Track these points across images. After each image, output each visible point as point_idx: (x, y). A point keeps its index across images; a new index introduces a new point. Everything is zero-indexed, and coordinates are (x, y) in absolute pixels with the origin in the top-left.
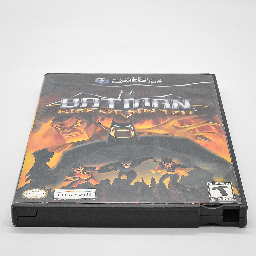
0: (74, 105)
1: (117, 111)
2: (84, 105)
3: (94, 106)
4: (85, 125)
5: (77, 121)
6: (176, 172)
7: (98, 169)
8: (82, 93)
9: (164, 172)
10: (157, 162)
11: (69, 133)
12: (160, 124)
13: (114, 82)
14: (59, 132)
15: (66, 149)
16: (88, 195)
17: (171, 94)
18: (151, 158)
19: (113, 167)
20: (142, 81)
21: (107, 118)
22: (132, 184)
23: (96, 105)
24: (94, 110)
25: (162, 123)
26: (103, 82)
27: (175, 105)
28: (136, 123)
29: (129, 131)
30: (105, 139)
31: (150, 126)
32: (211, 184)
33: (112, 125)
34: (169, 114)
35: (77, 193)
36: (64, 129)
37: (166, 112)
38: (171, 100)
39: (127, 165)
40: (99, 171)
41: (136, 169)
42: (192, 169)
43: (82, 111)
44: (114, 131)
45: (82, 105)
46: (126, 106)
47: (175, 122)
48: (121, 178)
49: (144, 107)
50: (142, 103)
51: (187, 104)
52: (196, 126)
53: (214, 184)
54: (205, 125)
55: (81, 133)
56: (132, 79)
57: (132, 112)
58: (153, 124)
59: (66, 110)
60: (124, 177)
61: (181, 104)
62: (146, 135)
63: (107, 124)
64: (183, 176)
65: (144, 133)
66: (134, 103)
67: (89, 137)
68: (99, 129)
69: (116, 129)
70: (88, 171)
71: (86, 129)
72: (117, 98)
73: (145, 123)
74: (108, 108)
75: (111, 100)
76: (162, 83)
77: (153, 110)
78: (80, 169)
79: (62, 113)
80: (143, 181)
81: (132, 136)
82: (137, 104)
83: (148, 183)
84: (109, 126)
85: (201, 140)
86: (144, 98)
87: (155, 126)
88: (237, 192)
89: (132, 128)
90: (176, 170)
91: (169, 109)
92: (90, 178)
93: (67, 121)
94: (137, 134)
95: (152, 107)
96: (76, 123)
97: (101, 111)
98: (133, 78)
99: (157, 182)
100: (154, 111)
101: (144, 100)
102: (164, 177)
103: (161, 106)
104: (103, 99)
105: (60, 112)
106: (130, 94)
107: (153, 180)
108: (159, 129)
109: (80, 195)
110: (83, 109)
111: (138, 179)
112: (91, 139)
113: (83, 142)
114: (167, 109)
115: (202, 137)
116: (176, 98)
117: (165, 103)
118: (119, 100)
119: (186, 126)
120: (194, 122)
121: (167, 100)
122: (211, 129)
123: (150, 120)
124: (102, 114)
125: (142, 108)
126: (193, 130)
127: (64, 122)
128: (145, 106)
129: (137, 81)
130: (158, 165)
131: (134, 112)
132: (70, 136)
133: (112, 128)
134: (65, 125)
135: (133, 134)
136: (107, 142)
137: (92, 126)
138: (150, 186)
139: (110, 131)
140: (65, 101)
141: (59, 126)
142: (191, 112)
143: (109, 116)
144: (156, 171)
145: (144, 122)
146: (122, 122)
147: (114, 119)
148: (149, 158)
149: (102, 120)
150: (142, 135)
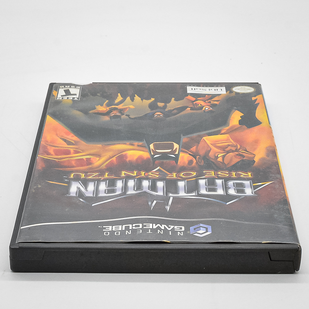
0: (234, 183)
1: (173, 176)
2: (219, 182)
3: (205, 180)
4: (211, 154)
5: (223, 160)
6: (108, 108)
7: (188, 108)
8: (227, 204)
9: (120, 107)
10: (126, 115)
11: (229, 145)
12: (116, 156)
13: (181, 228)
14: (241, 146)
15: (227, 128)
16: (193, 89)
17: (93, 205)
18: (132, 119)
19: (173, 112)
20: (136, 226)
21: (185, 166)
22: (153, 99)
23: (202, 182)
24: (204, 175)
25: (114, 158)
26: (199, 228)
27: (91, 187)
28: (148, 159)
29: (157, 151)
30: (184, 139)
31: (130, 153)
32: (76, 99)
33: (177, 156)
34: (102, 173)
35: (205, 91)
36: (237, 150)
37: (107, 175)
38: (96, 195)
39: (158, 115)
40: (187, 107)
41: (149, 111)
42: (90, 112)
43: (219, 173)
44: (174, 150)
45: (222, 182)
46: (160, 184)
47: (97, 162)
48: (164, 104)
49: (136, 179)
50: (139, 186)
51: (74, 188)
52: (71, 157)
53: (73, 98)
54: (60, 156)
55: (214, 145)
56: (152, 229)
57: (152, 173)
58: (125, 156)
59: (242, 176)
60: (160, 104)
61: (83, 189)
62: (136, 143)
63: (184, 158)
64: (102, 105)
65: (138, 146)
66: (149, 186)
67: (204, 139)
68: (194, 149)
69: (173, 152)
70: (198, 106)
71: (209, 149)
72: (174, 198)
73: (135, 158)
74: (186, 181)
75: (182, 194)
76: (104, 227)
77: (123, 175)
78: (206, 109)
79: (246, 172)
80: (142, 100)
81: (152, 144)
82: (146, 184)
83: (137, 98)
84: (181, 154)
85: (72, 140)
86: (134, 192)
87: (124, 152)
88: (54, 93)
89: (152, 154)
90: (108, 110)
91: (102, 180)
92: (195, 101)
93: (236, 160)
94: (146, 145)
95: (124, 180)
96: (223, 157)
97: (195, 174)
98: (150, 230)
99: (128, 98)
100: (123, 173)
101: (135, 189)
102: (121, 102)
103: (112, 183)
104: (194, 194)
105: (250, 174)
106: (155, 202)
107: (132, 100)
108: (119, 150)
109: (201, 90)
110: (220, 176)
111: (147, 102)
112: (201, 137)
113: (210, 134)
114: (105, 180)
115: (69, 143)
116: (87, 199)
117: (105, 190)
118: (171, 195)
119: (84, 157)
120: (73, 162)
121: (102, 194)
122: (54, 151)
123: (129, 161)
124: (193, 169)
125: (139, 177)
126: (76, 152)
127: (239, 160)
128: (135, 181)
129: (144, 224)
130: (126, 112)
131: (150, 173)
132: (227, 142)
133: (177, 153)
134: (237, 155)
135: (152, 146)
136: (182, 136)
137: (202, 152)
138: (136, 95)
139: (179, 149)
140: (249, 192)
141: (244, 154)
142: (72, 176)
143: (183, 169)
144: (129, 107)
145: (137, 159)
146: (165, 161)
147: (176, 164)
148: (135, 118)
149: (190, 162)
150: (140, 143)
